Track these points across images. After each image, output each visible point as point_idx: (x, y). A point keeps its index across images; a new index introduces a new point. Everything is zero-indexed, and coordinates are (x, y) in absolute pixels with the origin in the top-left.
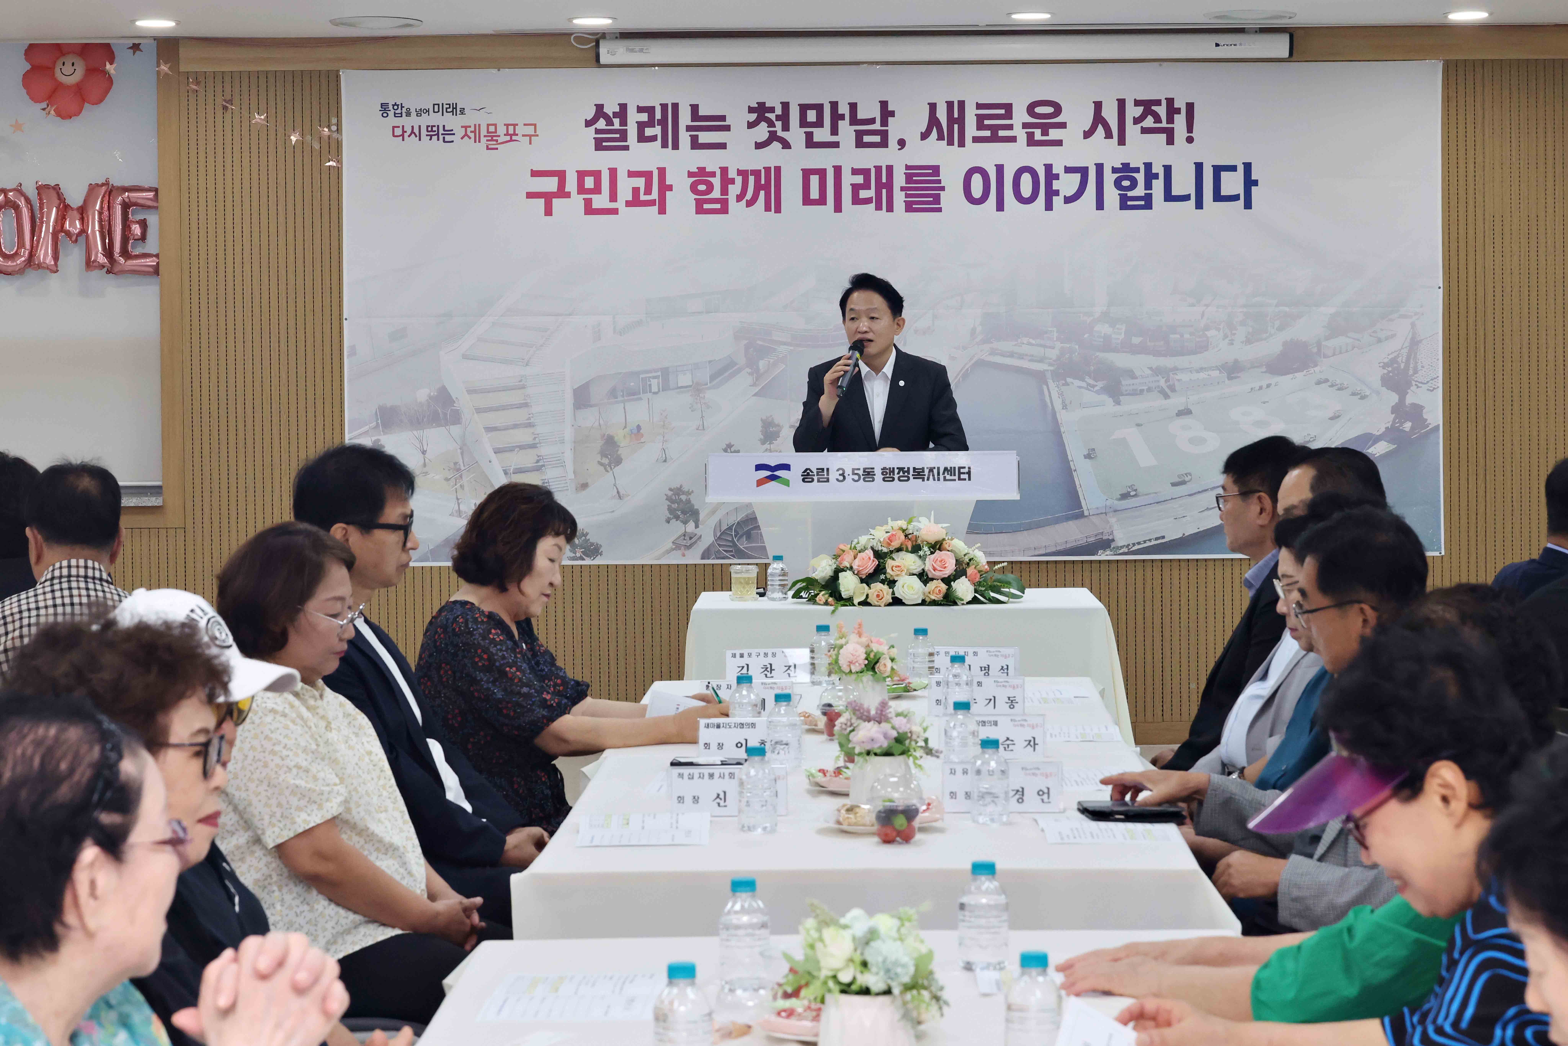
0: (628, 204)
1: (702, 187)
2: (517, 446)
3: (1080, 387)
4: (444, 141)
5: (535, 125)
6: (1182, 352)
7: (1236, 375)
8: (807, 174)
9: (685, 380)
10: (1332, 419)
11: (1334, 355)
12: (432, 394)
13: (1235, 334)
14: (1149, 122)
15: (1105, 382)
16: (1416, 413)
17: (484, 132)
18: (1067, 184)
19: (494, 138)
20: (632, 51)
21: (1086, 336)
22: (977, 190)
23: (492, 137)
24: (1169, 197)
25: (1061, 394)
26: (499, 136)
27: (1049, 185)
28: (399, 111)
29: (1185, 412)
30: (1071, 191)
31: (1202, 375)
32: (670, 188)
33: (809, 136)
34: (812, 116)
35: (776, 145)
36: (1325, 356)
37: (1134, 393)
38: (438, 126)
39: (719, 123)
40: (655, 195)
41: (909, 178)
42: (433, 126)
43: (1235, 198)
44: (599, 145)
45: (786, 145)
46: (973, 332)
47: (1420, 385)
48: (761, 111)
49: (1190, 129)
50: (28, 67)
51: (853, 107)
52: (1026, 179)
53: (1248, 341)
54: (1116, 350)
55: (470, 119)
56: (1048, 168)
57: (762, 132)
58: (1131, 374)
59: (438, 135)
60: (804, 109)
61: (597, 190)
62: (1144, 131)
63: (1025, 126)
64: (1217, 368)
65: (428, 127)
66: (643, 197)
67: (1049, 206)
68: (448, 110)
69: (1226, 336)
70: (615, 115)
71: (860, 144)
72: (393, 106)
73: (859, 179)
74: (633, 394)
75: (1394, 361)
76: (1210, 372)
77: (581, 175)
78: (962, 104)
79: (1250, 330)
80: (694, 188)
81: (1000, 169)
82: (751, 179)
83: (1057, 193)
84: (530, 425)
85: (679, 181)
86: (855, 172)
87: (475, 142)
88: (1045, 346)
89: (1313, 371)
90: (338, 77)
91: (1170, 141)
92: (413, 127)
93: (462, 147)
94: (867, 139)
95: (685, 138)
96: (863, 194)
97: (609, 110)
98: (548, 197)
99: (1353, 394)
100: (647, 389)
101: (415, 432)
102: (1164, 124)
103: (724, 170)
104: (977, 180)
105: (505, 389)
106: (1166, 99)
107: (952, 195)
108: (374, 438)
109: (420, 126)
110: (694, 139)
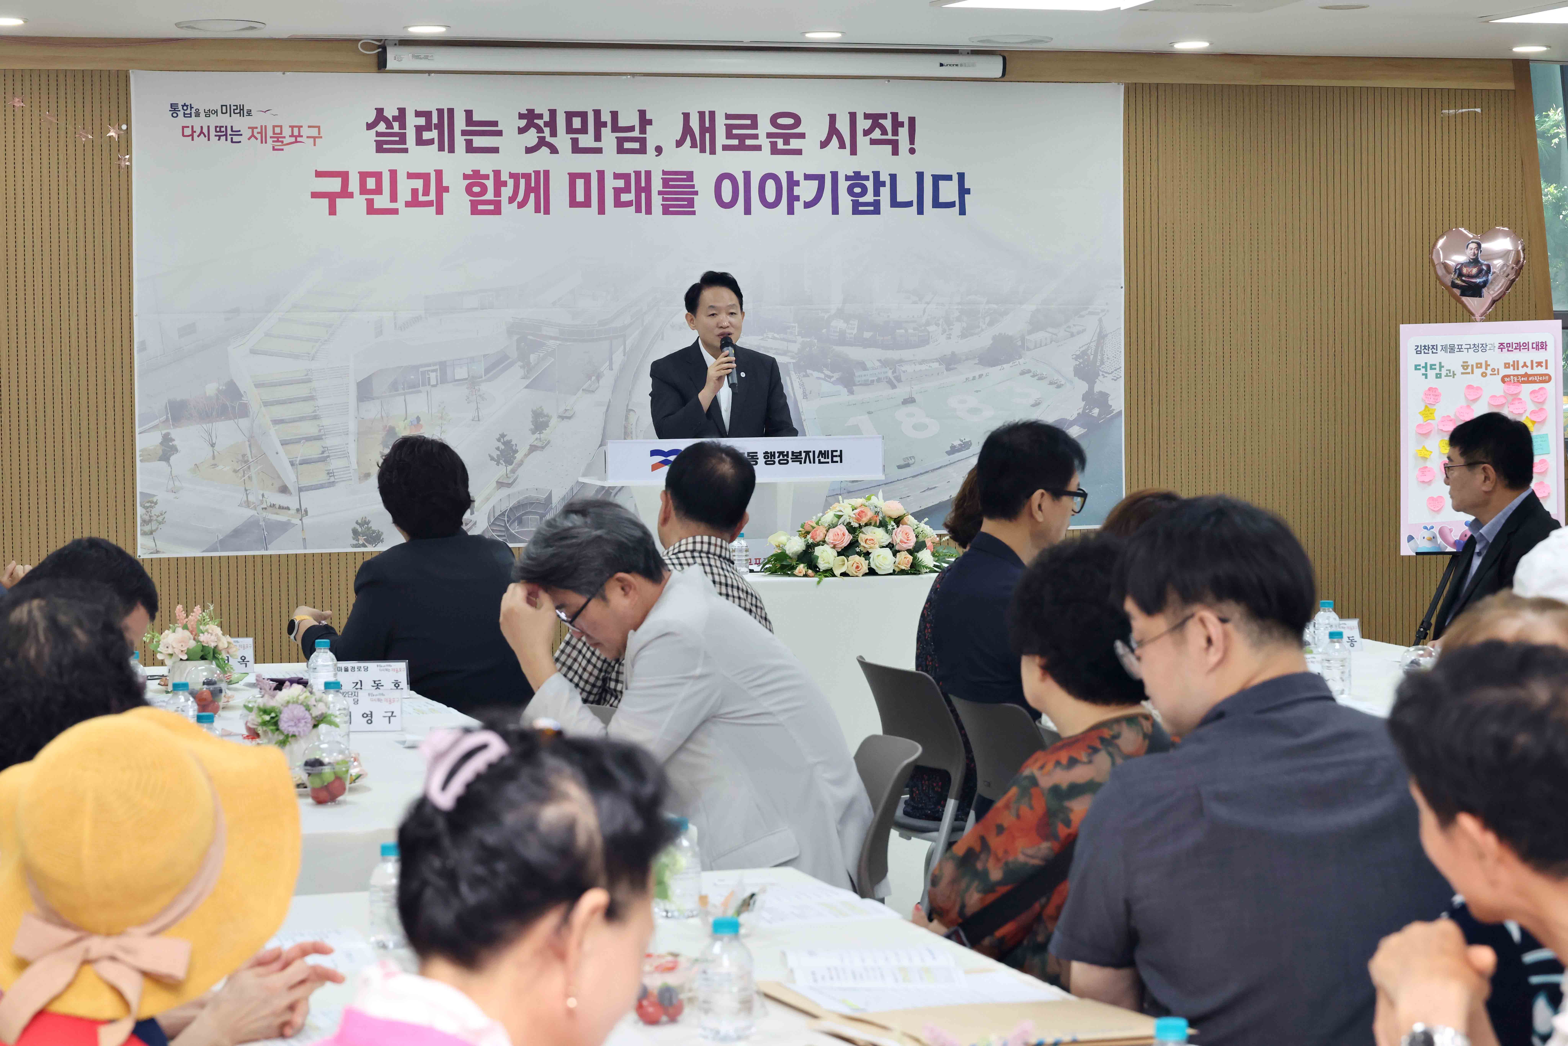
0: (408, 204)
1: (476, 189)
2: (303, 438)
3: (819, 378)
4: (232, 142)
5: (319, 127)
6: (908, 345)
7: (952, 366)
8: (573, 177)
9: (461, 373)
10: (1033, 406)
11: (1036, 347)
12: (221, 388)
13: (952, 329)
14: (877, 134)
15: (840, 373)
16: (1102, 400)
17: (270, 133)
18: (806, 191)
19: (280, 139)
20: (417, 57)
21: (824, 331)
22: (727, 195)
23: (278, 138)
24: (894, 203)
25: (802, 385)
26: (284, 137)
27: (790, 191)
28: (188, 112)
29: (909, 401)
30: (810, 197)
31: (924, 367)
32: (447, 189)
33: (575, 142)
34: (577, 123)
35: (545, 150)
36: (1029, 349)
37: (866, 384)
38: (226, 127)
39: (491, 128)
40: (432, 196)
41: (666, 183)
42: (221, 127)
43: (951, 205)
44: (380, 148)
45: (554, 150)
47: (1106, 375)
48: (530, 118)
49: (912, 141)
51: (614, 115)
52: (770, 185)
53: (963, 336)
54: (851, 344)
55: (257, 120)
56: (790, 174)
57: (532, 137)
58: (863, 366)
59: (226, 135)
60: (570, 115)
61: (378, 191)
62: (873, 142)
63: (769, 135)
64: (937, 360)
65: (216, 127)
66: (421, 198)
67: (791, 211)
68: (236, 111)
69: (944, 331)
70: (395, 118)
71: (621, 150)
72: (183, 106)
73: (621, 183)
74: (413, 387)
75: (1084, 353)
76: (931, 364)
77: (364, 176)
78: (712, 114)
79: (965, 325)
80: (469, 190)
81: (747, 175)
82: (522, 182)
83: (797, 198)
84: (316, 417)
85: (456, 183)
86: (617, 176)
87: (262, 143)
88: (789, 341)
89: (1017, 363)
90: (127, 77)
91: (895, 152)
92: (202, 127)
93: (249, 147)
94: (627, 145)
95: (460, 142)
96: (625, 197)
97: (389, 114)
98: (332, 197)
99: (1051, 383)
100: (426, 382)
101: (204, 426)
102: (890, 136)
103: (497, 173)
104: (727, 185)
105: (291, 383)
106: (891, 113)
107: (705, 199)
108: (164, 432)
109: (209, 127)
110: (469, 143)
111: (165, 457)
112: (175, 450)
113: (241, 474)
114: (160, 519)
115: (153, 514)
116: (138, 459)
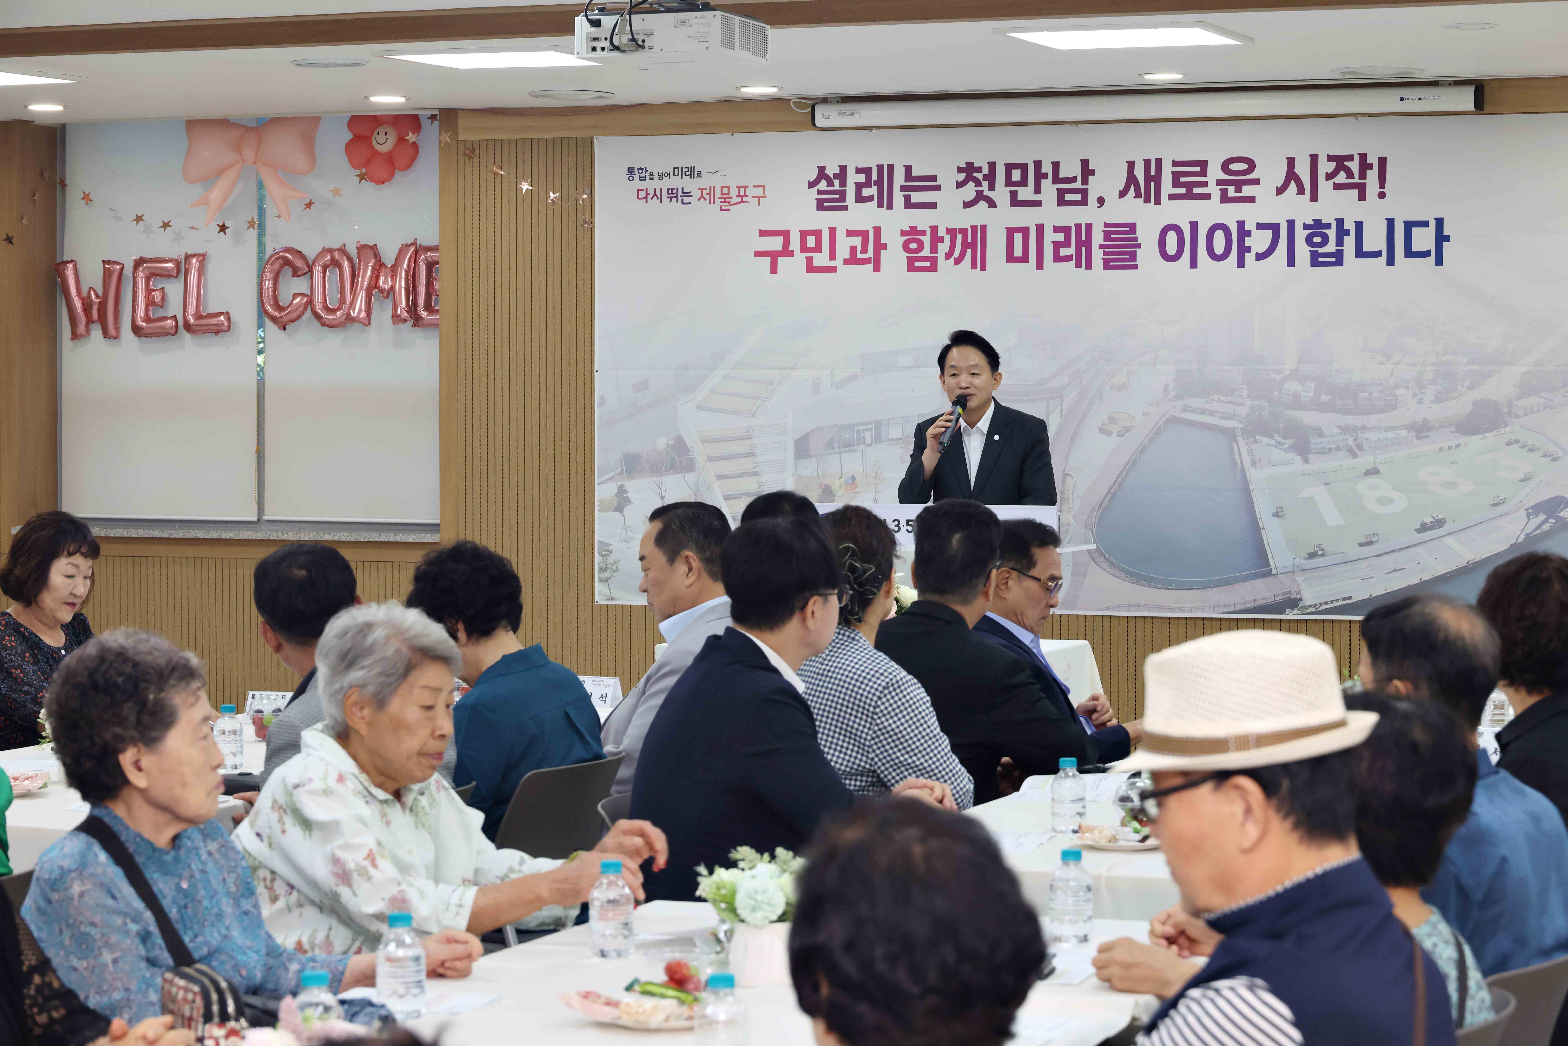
0: (846, 262)
1: (913, 246)
2: (745, 494)
3: (1268, 445)
4: (683, 203)
5: (763, 187)
6: (1371, 410)
7: (1424, 434)
8: (1011, 232)
9: (896, 432)
10: (1522, 480)
11: (1525, 414)
12: (670, 443)
13: (1424, 393)
14: (1341, 178)
15: (1293, 440)
17: (718, 194)
18: (1259, 241)
19: (727, 200)
20: (844, 114)
21: (1276, 393)
22: (1171, 247)
23: (725, 198)
24: (1360, 253)
25: (1251, 452)
26: (731, 198)
27: (1241, 242)
28: (643, 175)
29: (1373, 472)
30: (1263, 248)
31: (1390, 435)
32: (884, 246)
33: (1014, 195)
34: (1016, 175)
35: (983, 204)
36: (1516, 417)
37: (1322, 452)
38: (677, 189)
39: (930, 183)
40: (870, 254)
41: (1107, 236)
42: (673, 189)
43: (1426, 254)
44: (821, 206)
45: (992, 204)
46: (1166, 389)
48: (969, 171)
49: (1382, 184)
50: (350, 136)
51: (1056, 166)
52: (1219, 236)
53: (1437, 400)
54: (1305, 408)
55: (705, 182)
56: (1241, 224)
57: (970, 192)
58: (1320, 433)
59: (677, 197)
60: (1009, 168)
61: (818, 249)
62: (1337, 186)
63: (1220, 182)
64: (1405, 427)
65: (668, 189)
66: (860, 256)
67: (1241, 263)
68: (687, 173)
69: (1415, 395)
70: (836, 176)
71: (1061, 202)
72: (639, 169)
73: (1060, 237)
74: (848, 446)
76: (1398, 432)
77: (804, 234)
78: (1159, 161)
79: (1440, 388)
80: (906, 246)
81: (1194, 226)
82: (959, 237)
83: (1249, 250)
84: (756, 474)
85: (893, 240)
86: (1056, 230)
87: (710, 203)
88: (1235, 404)
89: (1503, 432)
90: (592, 143)
91: (1362, 197)
92: (655, 190)
93: (698, 208)
94: (1068, 197)
95: (898, 198)
96: (1064, 252)
97: (831, 171)
98: (773, 256)
99: (1545, 456)
100: (862, 441)
101: (655, 478)
102: (1356, 180)
103: (934, 229)
104: (1172, 237)
105: (734, 439)
106: (1359, 154)
107: (1148, 252)
108: (619, 484)
109: (661, 189)
110: (907, 199)
111: (619, 508)
112: (628, 501)
114: (614, 567)
115: (608, 563)
116: (597, 509)
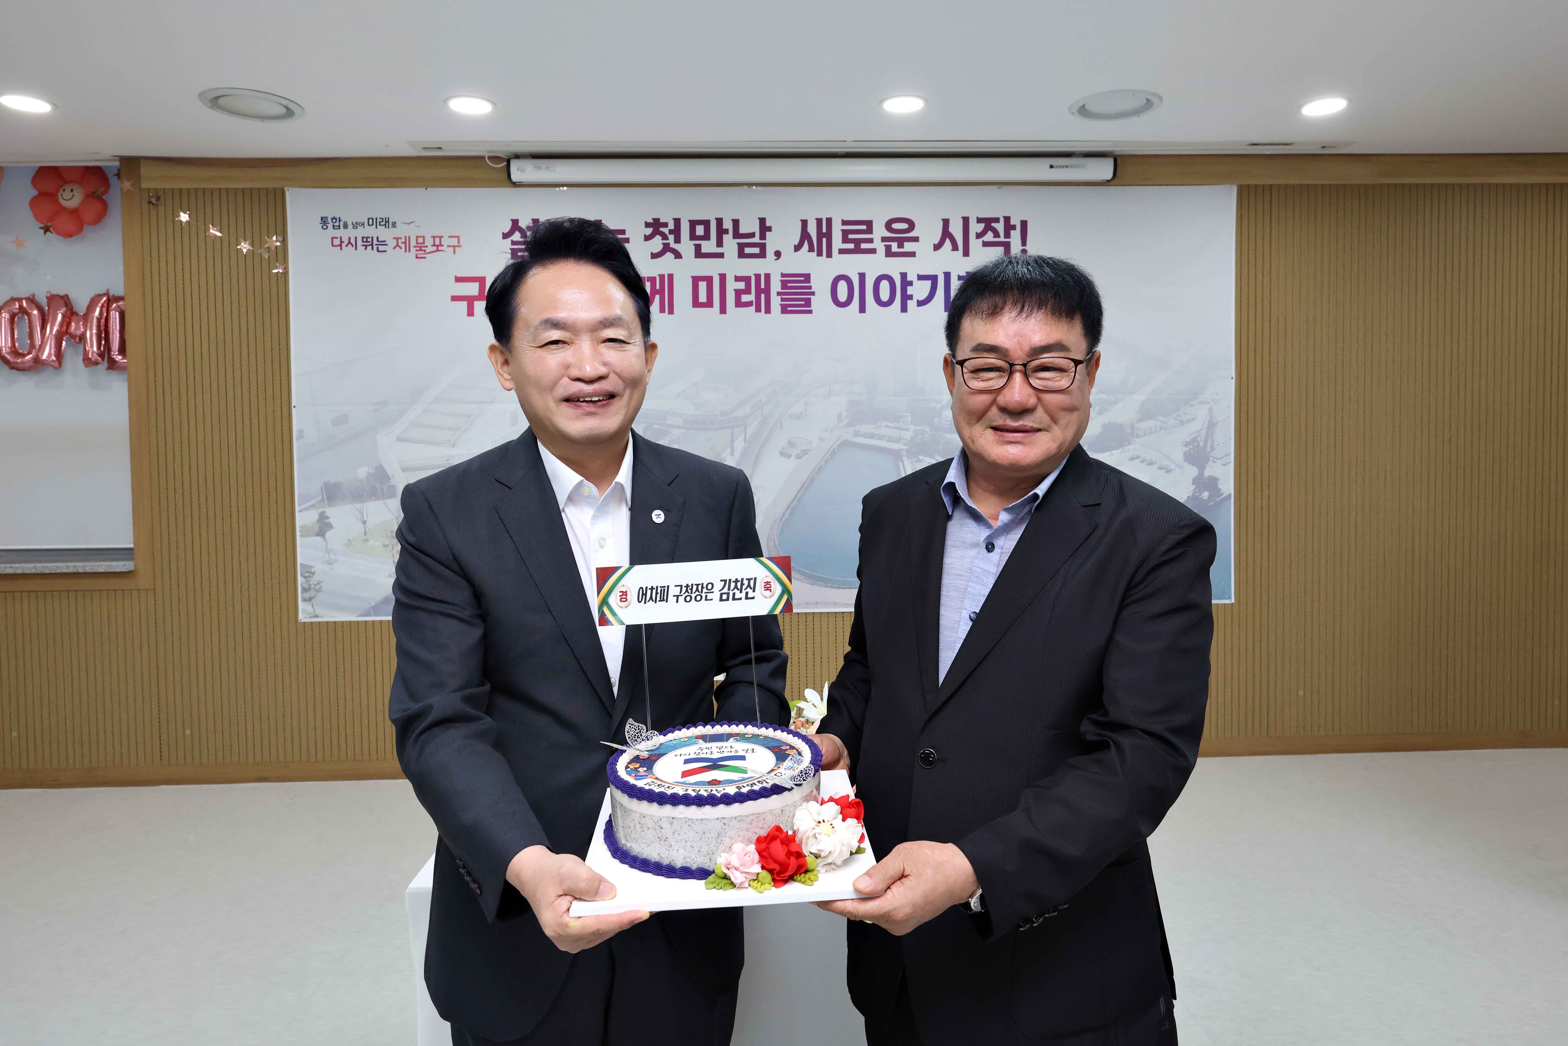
4: (378, 251)
5: (458, 237)
8: (696, 280)
11: (1145, 435)
12: (371, 472)
14: (989, 237)
16: (1212, 484)
17: (413, 243)
18: (920, 290)
19: (423, 248)
20: (539, 170)
21: (936, 420)
22: (842, 295)
23: (421, 247)
26: (427, 247)
27: (904, 290)
28: (337, 224)
30: (923, 296)
33: (698, 248)
34: (700, 230)
35: (669, 256)
36: (1138, 436)
38: (372, 238)
41: (784, 284)
42: (367, 238)
45: (678, 255)
46: (839, 417)
47: (1216, 460)
48: (656, 226)
49: (1024, 242)
50: (35, 192)
51: (736, 223)
52: (885, 286)
55: (401, 231)
56: (904, 276)
57: (657, 244)
59: (372, 245)
60: (693, 224)
62: (986, 244)
63: (884, 239)
65: (363, 238)
67: (904, 309)
68: (381, 223)
71: (742, 255)
72: (332, 219)
73: (741, 285)
75: (1194, 440)
78: (829, 221)
81: (862, 276)
83: (911, 297)
86: (738, 279)
87: (406, 251)
88: (901, 429)
89: (1127, 449)
90: (283, 194)
92: (350, 238)
93: (394, 256)
94: (748, 250)
97: (523, 224)
98: (470, 300)
99: (1161, 468)
101: (356, 505)
102: (1002, 239)
104: (842, 286)
106: (1004, 217)
107: (821, 299)
108: (320, 511)
109: (356, 238)
111: (321, 533)
112: (329, 526)
113: (390, 548)
114: (317, 587)
115: (311, 583)
116: (298, 534)
